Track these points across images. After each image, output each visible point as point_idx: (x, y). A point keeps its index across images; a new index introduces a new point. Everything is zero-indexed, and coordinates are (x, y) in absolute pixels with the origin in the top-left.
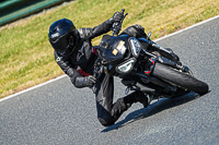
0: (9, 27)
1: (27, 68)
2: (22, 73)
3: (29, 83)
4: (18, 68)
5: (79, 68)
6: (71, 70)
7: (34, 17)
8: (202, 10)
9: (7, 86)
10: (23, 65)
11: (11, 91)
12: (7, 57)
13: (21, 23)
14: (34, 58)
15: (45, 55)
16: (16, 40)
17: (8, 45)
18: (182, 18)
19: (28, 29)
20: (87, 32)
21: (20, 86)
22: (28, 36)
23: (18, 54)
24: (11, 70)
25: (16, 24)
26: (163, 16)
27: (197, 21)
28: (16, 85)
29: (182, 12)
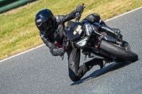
0: (5, 14)
1: (17, 41)
2: (13, 44)
3: (18, 50)
4: (11, 41)
5: (56, 42)
6: (50, 44)
7: (21, 8)
8: (131, 3)
9: (4, 52)
10: (14, 39)
11: (6, 56)
12: (4, 33)
13: (14, 11)
14: (22, 34)
15: (29, 32)
16: (9, 23)
17: (5, 26)
18: (118, 9)
19: (18, 16)
20: (61, 18)
21: (12, 53)
22: (18, 20)
23: (11, 31)
24: (7, 42)
25: (10, 12)
26: (105, 7)
27: (128, 11)
28: (10, 52)
29: (117, 5)
